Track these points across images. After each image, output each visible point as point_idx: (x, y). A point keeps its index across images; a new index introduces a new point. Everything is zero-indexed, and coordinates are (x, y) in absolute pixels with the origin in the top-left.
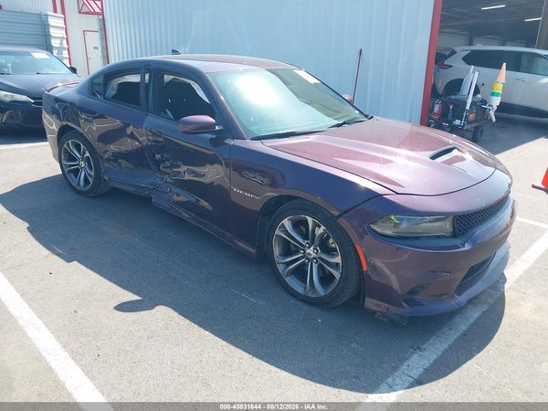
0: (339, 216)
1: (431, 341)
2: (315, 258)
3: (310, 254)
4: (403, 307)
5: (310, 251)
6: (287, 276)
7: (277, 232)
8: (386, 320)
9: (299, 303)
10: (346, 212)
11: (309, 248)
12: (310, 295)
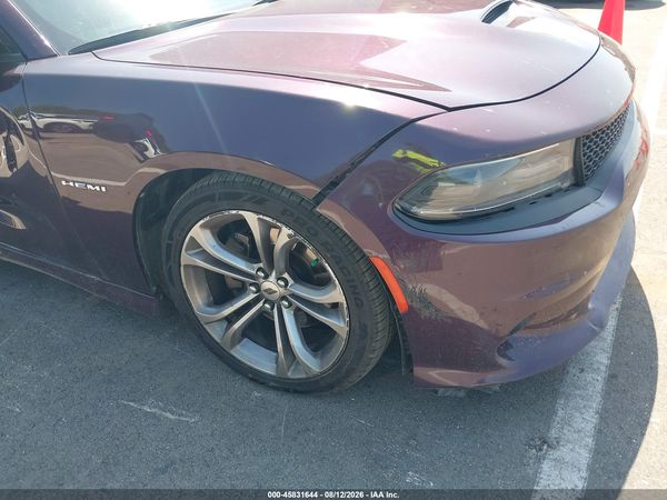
0: (318, 199)
1: (560, 413)
2: (284, 298)
3: (270, 291)
4: (498, 367)
5: (270, 284)
6: (233, 345)
7: (187, 258)
8: (462, 394)
9: (272, 396)
10: (334, 184)
11: (266, 277)
12: (289, 374)
